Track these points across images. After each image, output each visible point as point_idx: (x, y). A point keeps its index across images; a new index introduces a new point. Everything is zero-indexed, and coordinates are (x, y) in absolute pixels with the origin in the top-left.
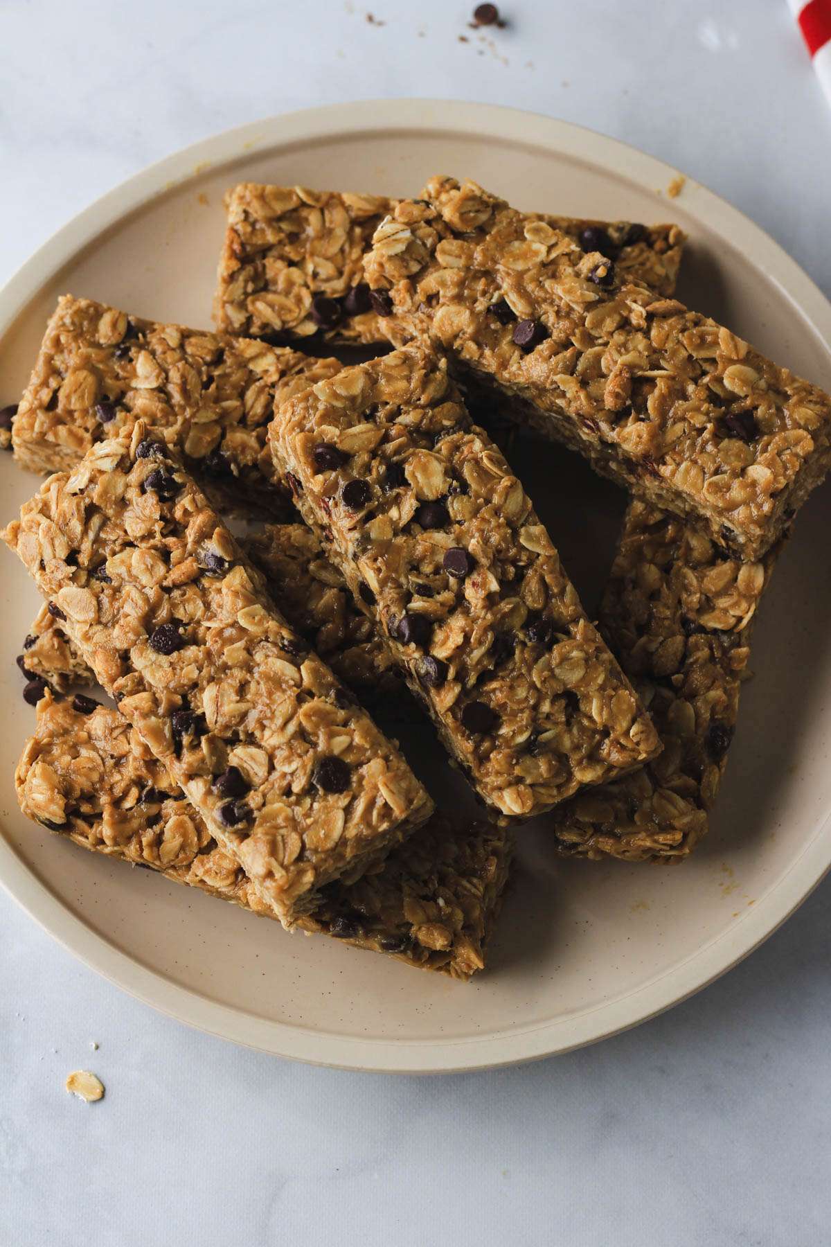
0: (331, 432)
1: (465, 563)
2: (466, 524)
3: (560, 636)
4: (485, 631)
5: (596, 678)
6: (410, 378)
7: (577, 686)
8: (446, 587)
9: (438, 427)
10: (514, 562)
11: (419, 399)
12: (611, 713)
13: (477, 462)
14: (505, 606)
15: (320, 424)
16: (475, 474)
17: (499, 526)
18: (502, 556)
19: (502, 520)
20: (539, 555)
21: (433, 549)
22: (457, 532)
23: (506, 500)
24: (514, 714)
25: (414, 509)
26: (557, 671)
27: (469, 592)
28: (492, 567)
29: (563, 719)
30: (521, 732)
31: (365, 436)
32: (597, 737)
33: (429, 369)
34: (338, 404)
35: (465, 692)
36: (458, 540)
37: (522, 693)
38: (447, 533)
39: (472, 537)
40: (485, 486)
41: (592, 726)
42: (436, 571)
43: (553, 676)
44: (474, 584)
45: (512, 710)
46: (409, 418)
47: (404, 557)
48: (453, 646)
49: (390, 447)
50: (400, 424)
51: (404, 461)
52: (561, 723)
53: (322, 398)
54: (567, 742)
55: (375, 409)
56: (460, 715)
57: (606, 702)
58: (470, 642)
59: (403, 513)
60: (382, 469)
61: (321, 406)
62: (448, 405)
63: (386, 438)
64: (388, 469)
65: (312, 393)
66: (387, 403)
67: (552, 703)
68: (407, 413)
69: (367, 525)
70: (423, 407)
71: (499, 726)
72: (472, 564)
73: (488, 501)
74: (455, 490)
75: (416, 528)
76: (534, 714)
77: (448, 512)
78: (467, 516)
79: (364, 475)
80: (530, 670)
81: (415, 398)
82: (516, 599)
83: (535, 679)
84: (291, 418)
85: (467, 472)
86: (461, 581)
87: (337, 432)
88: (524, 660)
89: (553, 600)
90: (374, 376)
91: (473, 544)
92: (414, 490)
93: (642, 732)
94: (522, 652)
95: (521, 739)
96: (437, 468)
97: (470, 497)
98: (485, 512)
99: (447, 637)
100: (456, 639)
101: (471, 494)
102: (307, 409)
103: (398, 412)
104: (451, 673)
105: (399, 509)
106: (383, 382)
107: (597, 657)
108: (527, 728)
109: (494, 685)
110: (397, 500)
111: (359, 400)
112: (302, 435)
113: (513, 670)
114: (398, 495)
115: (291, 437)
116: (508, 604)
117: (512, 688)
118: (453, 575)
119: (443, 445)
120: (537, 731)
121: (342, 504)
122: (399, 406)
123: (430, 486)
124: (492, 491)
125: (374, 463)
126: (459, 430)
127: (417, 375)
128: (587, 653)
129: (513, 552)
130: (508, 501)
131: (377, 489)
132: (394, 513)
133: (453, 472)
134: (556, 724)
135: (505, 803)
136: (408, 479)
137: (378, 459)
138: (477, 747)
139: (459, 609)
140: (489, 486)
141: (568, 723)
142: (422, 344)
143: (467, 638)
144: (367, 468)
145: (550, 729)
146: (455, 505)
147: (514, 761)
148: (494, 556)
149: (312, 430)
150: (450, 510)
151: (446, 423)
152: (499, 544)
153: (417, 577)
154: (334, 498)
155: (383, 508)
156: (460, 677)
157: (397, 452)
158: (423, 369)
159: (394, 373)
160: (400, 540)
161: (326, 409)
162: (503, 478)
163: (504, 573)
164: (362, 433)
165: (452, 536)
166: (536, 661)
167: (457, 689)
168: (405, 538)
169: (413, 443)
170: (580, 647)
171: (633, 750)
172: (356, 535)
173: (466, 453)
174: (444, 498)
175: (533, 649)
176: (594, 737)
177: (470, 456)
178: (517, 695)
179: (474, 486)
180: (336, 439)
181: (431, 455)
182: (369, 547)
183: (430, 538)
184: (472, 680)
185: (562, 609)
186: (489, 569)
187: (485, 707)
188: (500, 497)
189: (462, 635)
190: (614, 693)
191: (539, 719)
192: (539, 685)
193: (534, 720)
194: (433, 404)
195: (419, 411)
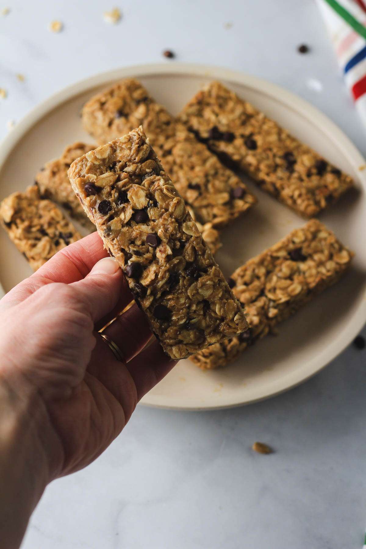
0: (92, 177)
1: (156, 240)
2: (157, 221)
3: (202, 273)
4: (165, 272)
5: (218, 294)
6: (131, 148)
7: (209, 298)
8: (148, 251)
9: (144, 173)
10: (180, 240)
11: (135, 159)
12: (224, 311)
13: (161, 190)
14: (176, 261)
15: (88, 173)
16: (160, 197)
17: (172, 222)
18: (173, 237)
19: (173, 220)
20: (192, 236)
21: (141, 234)
22: (152, 225)
23: (175, 209)
24: (179, 310)
25: (131, 214)
26: (200, 291)
27: (158, 254)
28: (169, 243)
29: (202, 313)
30: (181, 319)
31: (108, 178)
32: (218, 321)
33: (140, 144)
34: (97, 163)
35: (155, 300)
36: (153, 229)
37: (182, 301)
38: (148, 225)
39: (160, 228)
40: (165, 203)
41: (216, 316)
42: (143, 244)
43: (198, 293)
44: (160, 251)
45: (178, 309)
46: (130, 169)
47: (127, 238)
48: (150, 280)
49: (120, 183)
50: (126, 172)
51: (128, 190)
52: (201, 315)
53: (89, 160)
54: (204, 324)
55: (115, 164)
56: (153, 310)
57: (223, 306)
58: (158, 278)
59: (126, 216)
60: (116, 195)
61: (89, 164)
62: (149, 161)
63: (119, 179)
64: (119, 194)
65: (85, 158)
66: (120, 161)
67: (197, 305)
68: (129, 166)
69: (109, 223)
70: (137, 163)
71: (172, 316)
72: (159, 241)
73: (167, 210)
74: (151, 205)
75: (133, 223)
76: (188, 310)
77: (148, 215)
78: (157, 217)
79: (108, 197)
80: (186, 290)
81: (133, 159)
82: (180, 257)
83: (189, 294)
84: (75, 170)
85: (157, 196)
86: (155, 249)
87: (95, 177)
88: (184, 285)
89: (199, 257)
90: (115, 148)
91: (160, 232)
92: (131, 205)
93: (240, 319)
94: (183, 281)
95: (182, 322)
96: (142, 193)
97: (158, 208)
98: (165, 216)
99: (148, 275)
100: (152, 276)
101: (159, 206)
102: (82, 166)
103: (125, 166)
104: (149, 292)
105: (125, 214)
106: (118, 151)
107: (219, 284)
108: (184, 317)
109: (170, 297)
110: (124, 210)
111: (107, 160)
112: (79, 178)
113: (179, 290)
114: (124, 207)
115: (74, 180)
116: (177, 260)
117: (178, 298)
118: (150, 246)
119: (146, 182)
120: (189, 319)
121: (98, 212)
122: (126, 163)
123: (139, 203)
124: (168, 205)
125: (113, 192)
126: (154, 174)
127: (135, 147)
128: (214, 282)
129: (179, 235)
130: (176, 209)
131: (114, 204)
132: (122, 216)
133: (150, 196)
134: (199, 315)
135: (172, 353)
136: (129, 199)
137: (115, 190)
138: (161, 325)
139: (154, 262)
140: (167, 202)
141: (205, 315)
142: (138, 131)
143: (157, 275)
144: (110, 194)
145: (195, 318)
146: (151, 212)
147: (178, 333)
148: (170, 237)
149: (84, 176)
150: (149, 214)
151: (148, 170)
152: (172, 231)
153: (134, 247)
154: (95, 208)
155: (117, 214)
156: (153, 293)
157: (124, 185)
158: (138, 144)
159: (124, 146)
160: (125, 229)
161: (91, 166)
162: (174, 198)
163: (175, 245)
164: (107, 177)
165: (150, 227)
166: (189, 285)
167: (151, 299)
168: (127, 228)
169: (131, 181)
170: (211, 280)
171: (235, 328)
172: (104, 227)
173: (156, 186)
174: (146, 208)
175: (188, 280)
176: (216, 321)
177: (158, 188)
178: (180, 302)
179: (160, 203)
180: (95, 181)
181: (140, 187)
182: (111, 233)
183: (140, 228)
184: (159, 295)
185: (203, 261)
186: (167, 244)
187: (165, 307)
188: (172, 208)
189: (154, 274)
190: (226, 301)
191: (191, 313)
192: (191, 297)
193: (188, 313)
194: (142, 161)
195: (134, 165)
